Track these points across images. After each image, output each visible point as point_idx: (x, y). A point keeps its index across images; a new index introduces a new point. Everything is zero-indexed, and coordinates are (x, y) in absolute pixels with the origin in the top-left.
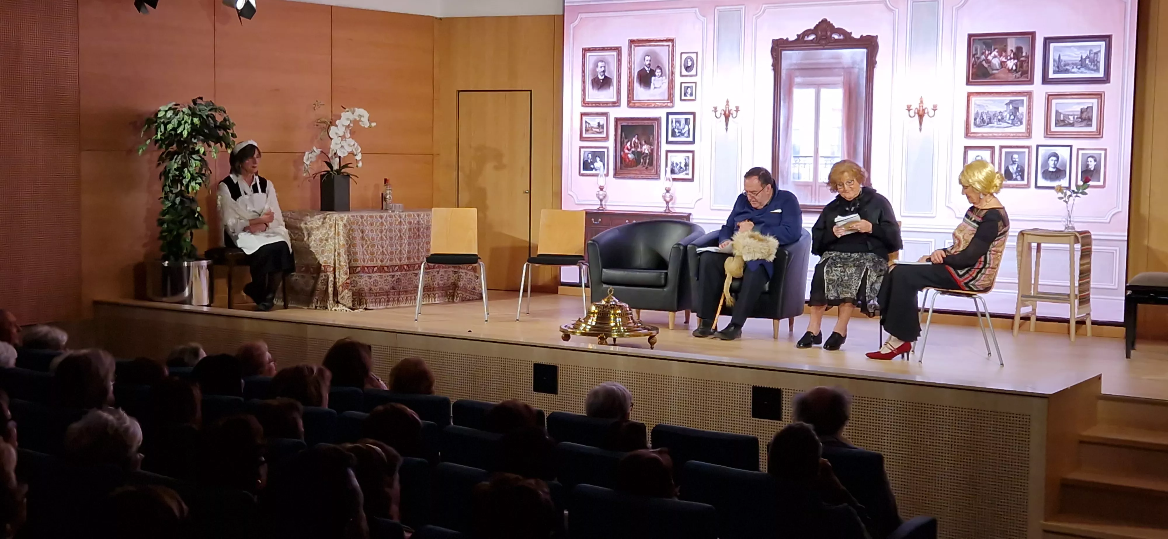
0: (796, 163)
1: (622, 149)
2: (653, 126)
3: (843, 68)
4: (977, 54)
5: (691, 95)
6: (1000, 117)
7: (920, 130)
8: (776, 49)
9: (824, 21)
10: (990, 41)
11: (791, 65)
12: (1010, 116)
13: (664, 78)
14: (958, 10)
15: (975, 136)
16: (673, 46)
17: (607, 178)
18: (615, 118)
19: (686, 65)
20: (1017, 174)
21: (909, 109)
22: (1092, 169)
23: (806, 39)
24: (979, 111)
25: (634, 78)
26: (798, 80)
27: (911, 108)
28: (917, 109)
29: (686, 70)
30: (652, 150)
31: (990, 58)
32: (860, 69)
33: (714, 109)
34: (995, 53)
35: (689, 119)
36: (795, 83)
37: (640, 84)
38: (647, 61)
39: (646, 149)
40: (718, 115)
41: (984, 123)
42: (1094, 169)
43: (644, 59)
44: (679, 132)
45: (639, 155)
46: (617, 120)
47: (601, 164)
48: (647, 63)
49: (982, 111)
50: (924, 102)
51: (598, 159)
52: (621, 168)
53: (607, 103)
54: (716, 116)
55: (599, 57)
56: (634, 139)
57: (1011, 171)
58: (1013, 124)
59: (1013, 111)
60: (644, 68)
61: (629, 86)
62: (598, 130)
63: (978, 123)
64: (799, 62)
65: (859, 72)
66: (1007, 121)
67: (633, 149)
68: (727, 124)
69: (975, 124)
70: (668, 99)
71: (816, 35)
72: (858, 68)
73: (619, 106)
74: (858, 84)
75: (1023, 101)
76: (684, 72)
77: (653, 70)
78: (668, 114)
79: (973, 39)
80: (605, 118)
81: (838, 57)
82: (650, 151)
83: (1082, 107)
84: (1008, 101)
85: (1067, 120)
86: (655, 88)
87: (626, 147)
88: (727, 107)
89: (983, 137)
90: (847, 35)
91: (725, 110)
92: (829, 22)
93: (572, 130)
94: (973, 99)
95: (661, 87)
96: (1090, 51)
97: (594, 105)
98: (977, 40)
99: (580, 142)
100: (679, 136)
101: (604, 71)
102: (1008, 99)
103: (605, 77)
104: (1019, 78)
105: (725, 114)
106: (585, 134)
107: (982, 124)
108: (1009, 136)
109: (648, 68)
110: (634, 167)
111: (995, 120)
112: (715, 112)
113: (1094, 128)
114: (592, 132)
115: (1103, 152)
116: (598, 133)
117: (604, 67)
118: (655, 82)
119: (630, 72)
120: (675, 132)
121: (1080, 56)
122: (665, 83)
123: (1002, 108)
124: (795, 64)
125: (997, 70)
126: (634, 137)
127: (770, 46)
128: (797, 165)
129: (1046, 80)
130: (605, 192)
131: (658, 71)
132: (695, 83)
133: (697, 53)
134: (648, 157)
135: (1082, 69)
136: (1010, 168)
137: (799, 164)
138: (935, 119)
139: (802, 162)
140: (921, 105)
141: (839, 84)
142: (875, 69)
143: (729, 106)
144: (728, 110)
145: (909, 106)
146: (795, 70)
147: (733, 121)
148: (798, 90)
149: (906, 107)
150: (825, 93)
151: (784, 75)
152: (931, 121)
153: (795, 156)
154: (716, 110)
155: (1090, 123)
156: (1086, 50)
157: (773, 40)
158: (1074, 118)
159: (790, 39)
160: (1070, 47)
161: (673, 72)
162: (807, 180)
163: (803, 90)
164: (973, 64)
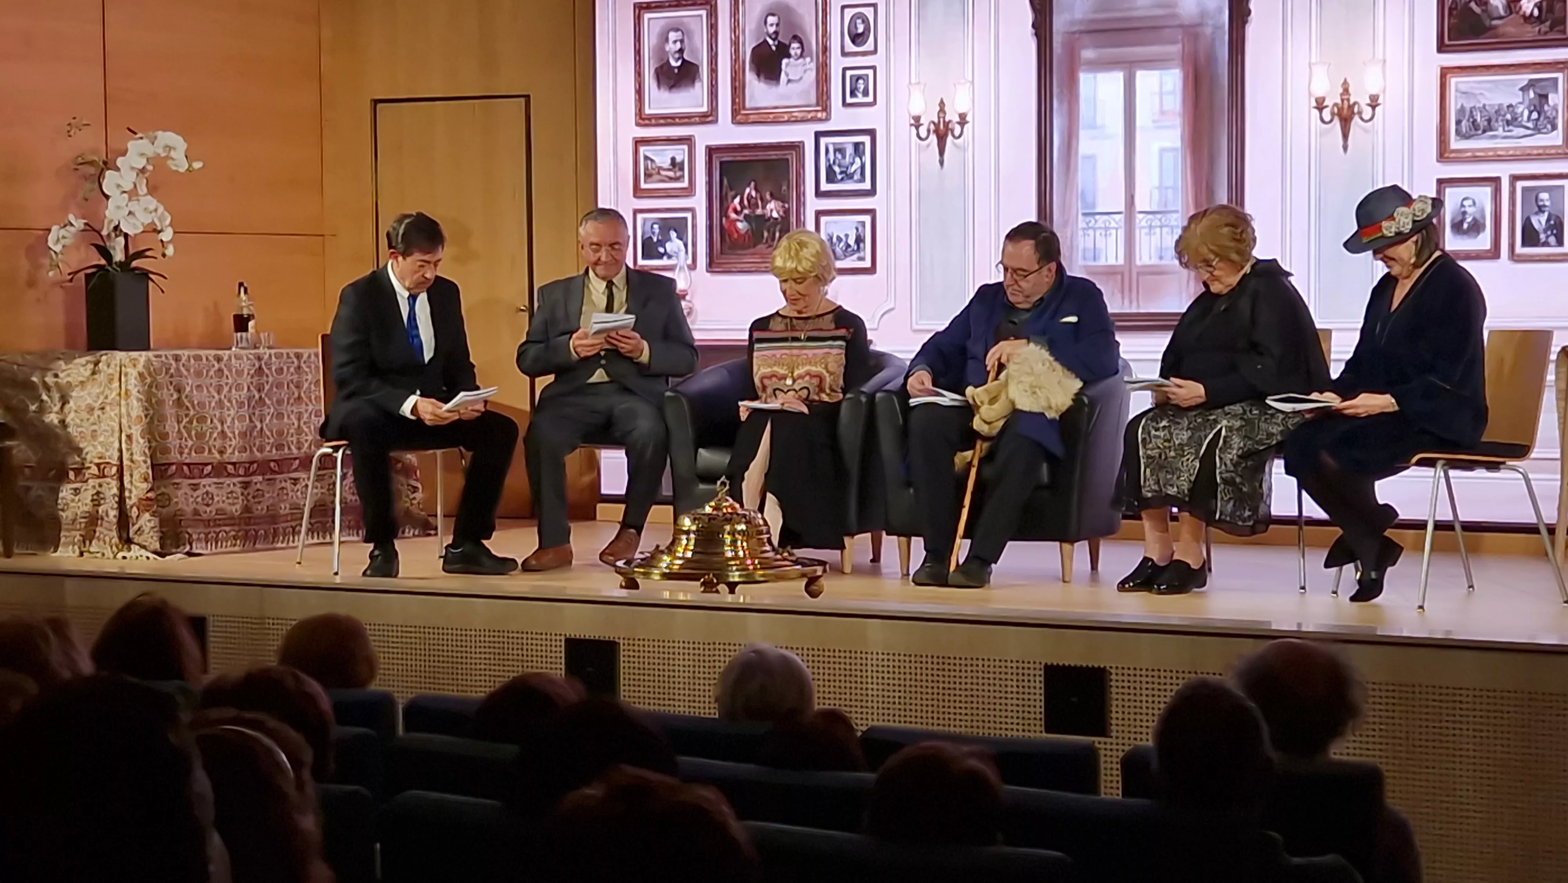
0: (1089, 228)
1: (724, 213)
2: (788, 160)
3: (1181, 26)
5: (866, 93)
6: (1509, 117)
7: (1345, 148)
11: (1072, 23)
12: (1531, 113)
13: (808, 59)
15: (1460, 158)
17: (693, 273)
18: (707, 147)
19: (854, 32)
20: (1549, 233)
21: (1320, 106)
24: (1465, 105)
25: (744, 62)
26: (1088, 54)
27: (1325, 104)
28: (1336, 105)
29: (853, 42)
30: (787, 212)
32: (1217, 28)
33: (912, 122)
35: (863, 143)
36: (1082, 61)
37: (758, 75)
38: (772, 25)
39: (773, 209)
40: (923, 134)
41: (1476, 130)
43: (766, 22)
44: (841, 173)
45: (759, 223)
46: (711, 151)
47: (680, 243)
48: (772, 30)
49: (1472, 105)
50: (1351, 90)
51: (673, 235)
52: (722, 253)
53: (688, 118)
54: (918, 135)
56: (748, 190)
57: (1536, 225)
58: (1537, 130)
59: (1537, 103)
60: (765, 41)
61: (734, 80)
62: (671, 174)
63: (1464, 130)
64: (1090, 17)
65: (1213, 33)
66: (1524, 124)
67: (746, 211)
68: (942, 152)
69: (1458, 132)
70: (818, 105)
72: (1213, 25)
73: (715, 121)
74: (1211, 59)
75: (1556, 80)
76: (850, 47)
77: (784, 45)
78: (818, 135)
80: (686, 147)
82: (781, 213)
84: (1526, 83)
86: (789, 81)
87: (732, 206)
88: (942, 115)
89: (1476, 158)
91: (936, 120)
93: (616, 175)
94: (1453, 81)
95: (801, 78)
97: (662, 121)
99: (635, 200)
100: (842, 179)
101: (681, 51)
102: (1524, 78)
103: (684, 61)
104: (1546, 33)
105: (936, 131)
106: (645, 182)
107: (1473, 132)
108: (1529, 155)
109: (774, 40)
110: (749, 247)
111: (1501, 123)
112: (917, 128)
114: (657, 177)
116: (671, 179)
117: (682, 41)
118: (789, 70)
119: (737, 51)
120: (835, 172)
122: (811, 69)
123: (1515, 98)
124: (1081, 22)
125: (1501, 18)
126: (749, 185)
128: (1091, 232)
131: (795, 45)
132: (874, 68)
134: (778, 227)
136: (1534, 220)
137: (1095, 229)
138: (1373, 125)
139: (1100, 224)
140: (1346, 97)
141: (1173, 60)
142: (1247, 26)
143: (945, 113)
144: (944, 122)
145: (1320, 101)
146: (1081, 32)
147: (954, 144)
148: (1090, 76)
149: (1314, 104)
150: (1146, 80)
151: (1059, 45)
152: (1366, 131)
153: (1084, 214)
154: (917, 122)
161: (826, 48)
162: (1112, 261)
163: (1100, 76)
164: (1450, 9)
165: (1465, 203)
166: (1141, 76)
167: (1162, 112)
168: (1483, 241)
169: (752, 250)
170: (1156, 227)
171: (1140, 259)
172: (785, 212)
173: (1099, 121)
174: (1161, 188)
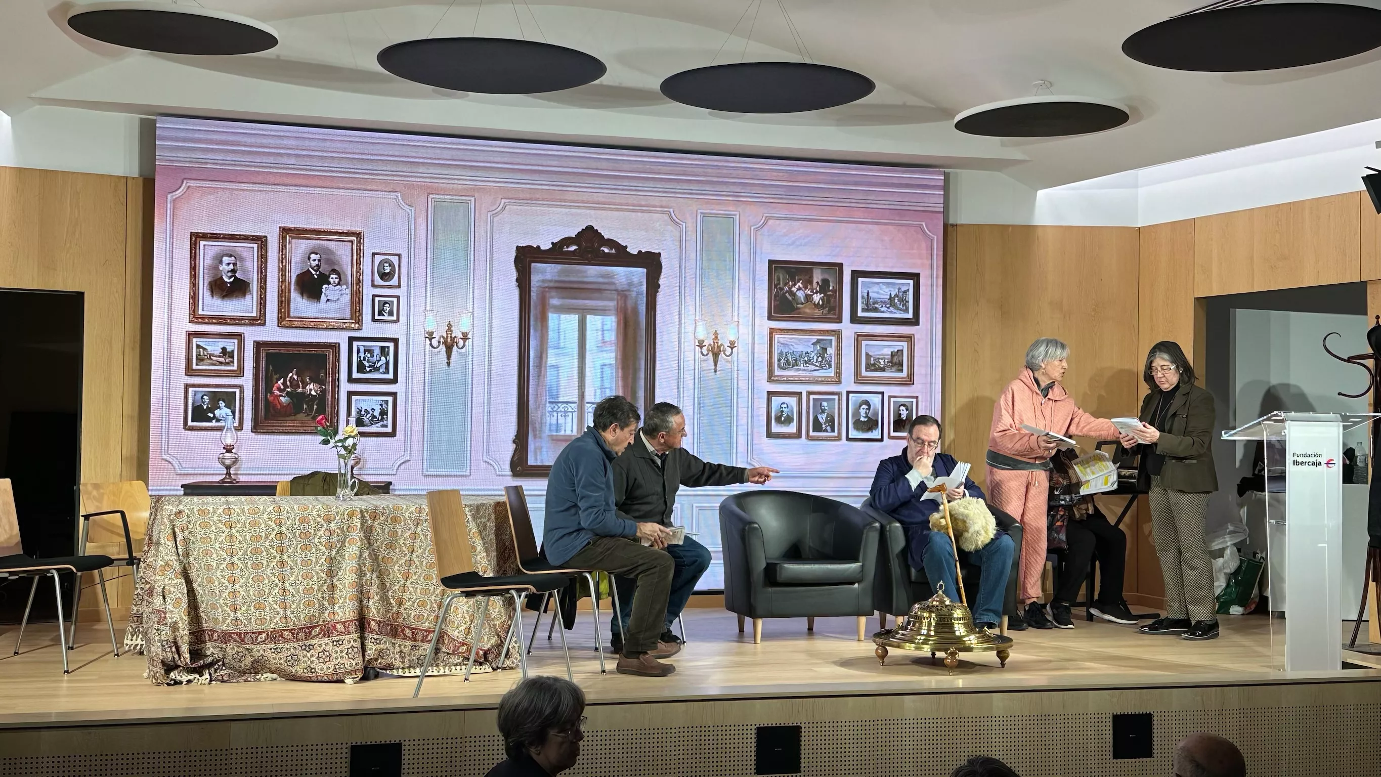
0: (553, 411)
1: (268, 390)
2: (324, 355)
3: (616, 290)
4: (779, 284)
5: (391, 313)
6: (806, 359)
8: (522, 260)
9: (590, 228)
10: (794, 270)
11: (543, 281)
12: (818, 357)
13: (344, 287)
14: (756, 232)
15: (780, 380)
16: (359, 242)
17: (239, 433)
18: (255, 341)
19: (382, 271)
20: (827, 424)
21: (701, 345)
22: (905, 418)
23: (565, 249)
24: (783, 351)
25: (290, 284)
26: (554, 302)
27: (704, 344)
28: (710, 345)
29: (382, 278)
30: (324, 392)
31: (794, 289)
32: (639, 293)
33: (427, 335)
34: (799, 284)
35: (388, 347)
36: (551, 306)
37: (302, 294)
38: (314, 260)
39: (312, 389)
40: (435, 344)
41: (789, 365)
43: (309, 258)
44: (370, 366)
45: (299, 398)
46: (258, 345)
47: (229, 411)
48: (314, 264)
49: (786, 351)
50: (719, 337)
51: (222, 404)
52: (266, 420)
53: (238, 320)
54: (431, 344)
55: (222, 248)
56: (290, 375)
57: (821, 420)
58: (822, 367)
59: (821, 352)
60: (309, 271)
61: (281, 295)
62: (222, 360)
63: (782, 364)
64: (557, 278)
65: (636, 297)
66: (814, 363)
67: (289, 390)
68: (449, 357)
69: (779, 366)
70: (351, 319)
71: (578, 245)
72: (636, 291)
73: (263, 324)
74: (635, 311)
75: (831, 340)
76: (378, 281)
77: (325, 275)
78: (351, 340)
79: (775, 267)
80: (236, 341)
81: (610, 276)
82: (319, 393)
83: (892, 350)
84: (815, 341)
85: (878, 364)
86: (328, 300)
87: (276, 386)
88: (449, 333)
89: (788, 382)
90: (621, 249)
91: (445, 336)
92: (597, 230)
93: (170, 358)
94: (777, 337)
95: (338, 299)
96: (899, 289)
97: (213, 321)
98: (779, 268)
99: (187, 378)
100: (370, 371)
101: (234, 271)
102: (815, 338)
103: (236, 278)
104: (825, 314)
105: (445, 343)
106: (197, 365)
107: (787, 366)
108: (817, 381)
109: (316, 271)
110: (290, 415)
111: (802, 362)
112: (430, 340)
113: (904, 374)
115: (914, 400)
116: (221, 363)
117: (234, 264)
118: (328, 292)
119: (284, 275)
120: (364, 366)
121: (889, 294)
122: (347, 293)
123: (808, 348)
124: (551, 281)
125: (802, 304)
126: (292, 371)
127: (513, 254)
128: (555, 413)
129: (855, 319)
130: (235, 453)
131: (334, 276)
132: (398, 297)
133: (399, 256)
134: (316, 402)
135: (892, 309)
136: (819, 417)
137: (558, 412)
138: (732, 359)
139: (561, 409)
140: (716, 341)
141: (609, 310)
142: (658, 294)
143: (452, 331)
144: (451, 337)
145: (701, 342)
146: (550, 288)
147: (460, 354)
148: (555, 316)
149: (697, 344)
150: (593, 322)
151: (535, 294)
152: (727, 361)
153: (550, 402)
154: (430, 336)
155: (900, 368)
156: (894, 288)
157: (517, 247)
158: (884, 362)
159: (543, 248)
160: (878, 283)
161: (359, 280)
162: (568, 432)
163: (563, 316)
164: (775, 296)
165: (783, 406)
166: (589, 318)
167: (604, 342)
168: (792, 428)
169: (293, 418)
172: (321, 392)
173: (562, 345)
174: (602, 389)
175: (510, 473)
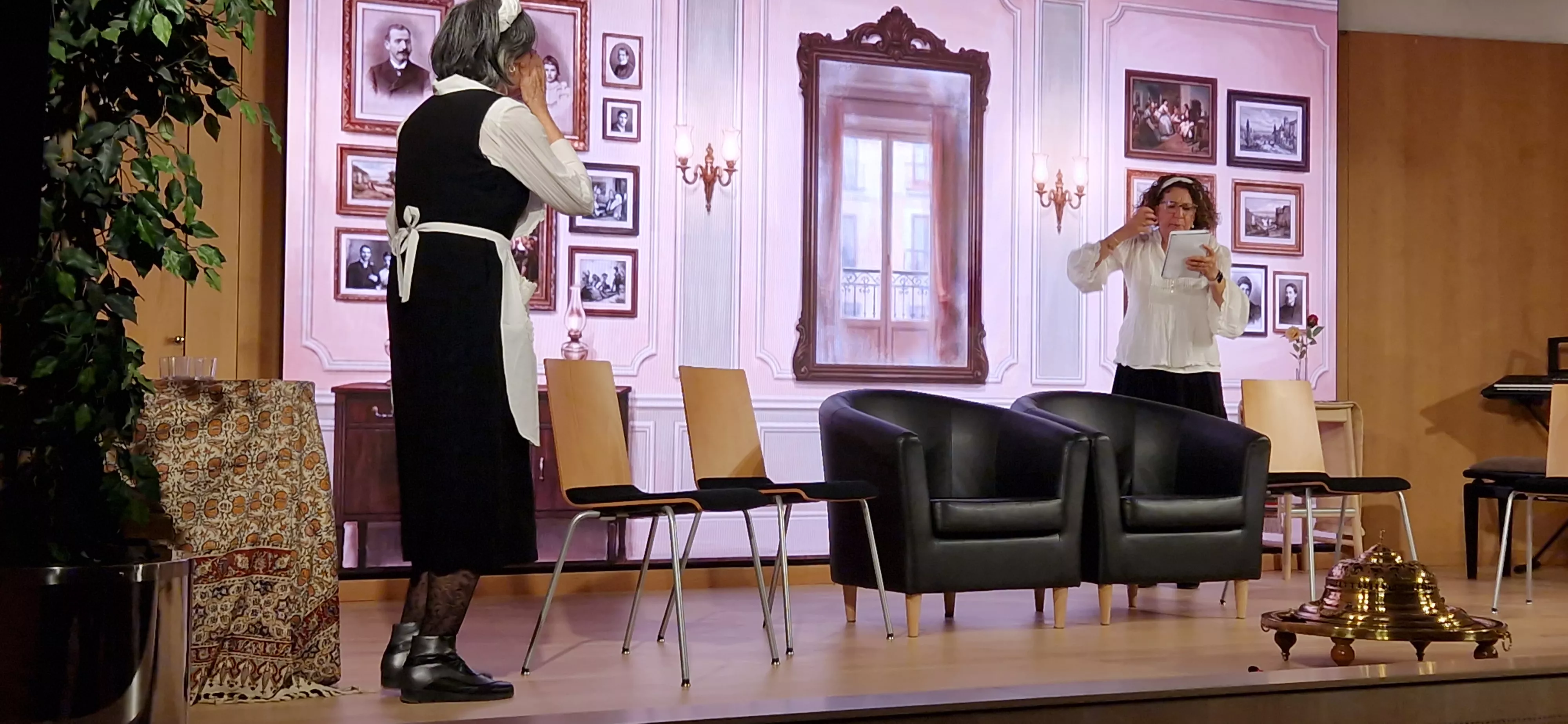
0: (850, 283)
3: (932, 106)
4: (1139, 105)
5: (629, 128)
8: (806, 54)
9: (896, 12)
10: (1156, 86)
11: (836, 88)
13: (564, 84)
14: (1110, 27)
16: (584, 15)
19: (616, 63)
21: (1039, 192)
22: (1292, 304)
23: (864, 41)
26: (850, 119)
27: (1045, 190)
28: (1052, 191)
29: (616, 73)
30: (535, 245)
31: (1157, 114)
32: (961, 111)
33: (679, 163)
34: (1164, 107)
36: (845, 125)
40: (690, 177)
42: (1295, 304)
44: (600, 208)
50: (1062, 180)
54: (684, 178)
64: (854, 84)
65: (958, 116)
68: (709, 198)
70: (574, 134)
71: (881, 36)
72: (958, 109)
74: (957, 138)
76: (612, 77)
79: (1134, 80)
81: (922, 85)
82: (528, 246)
83: (1276, 206)
85: (1260, 225)
88: (708, 160)
90: (938, 44)
91: (704, 166)
92: (906, 15)
93: (313, 187)
94: (1137, 182)
96: (1285, 119)
97: (378, 129)
98: (1138, 82)
99: (339, 219)
100: (601, 215)
101: (406, 52)
103: (409, 64)
104: (1196, 152)
105: (704, 176)
106: (353, 197)
112: (684, 170)
113: (1292, 241)
114: (372, 193)
115: (1304, 278)
117: (407, 41)
121: (1273, 126)
122: (567, 95)
124: (846, 88)
125: (1167, 135)
127: (796, 46)
128: (852, 287)
129: (1232, 161)
131: (549, 67)
132: (638, 103)
134: (525, 261)
135: (1276, 147)
137: (855, 285)
138: (1080, 211)
139: (859, 281)
140: (1059, 186)
141: (924, 135)
142: (985, 113)
143: (712, 159)
144: (712, 168)
145: (1042, 186)
146: (844, 98)
147: (722, 191)
148: (851, 140)
149: (1036, 189)
150: (901, 150)
151: (825, 107)
152: (1074, 215)
153: (846, 271)
154: (684, 165)
155: (1287, 232)
156: (1280, 117)
157: (801, 35)
158: (1268, 223)
159: (834, 38)
160: (1260, 110)
161: (585, 74)
162: (869, 316)
163: (861, 142)
164: (1134, 122)
166: (898, 146)
167: (915, 182)
170: (908, 286)
171: (895, 315)
172: (532, 246)
173: (860, 185)
174: (913, 251)
175: (791, 375)
